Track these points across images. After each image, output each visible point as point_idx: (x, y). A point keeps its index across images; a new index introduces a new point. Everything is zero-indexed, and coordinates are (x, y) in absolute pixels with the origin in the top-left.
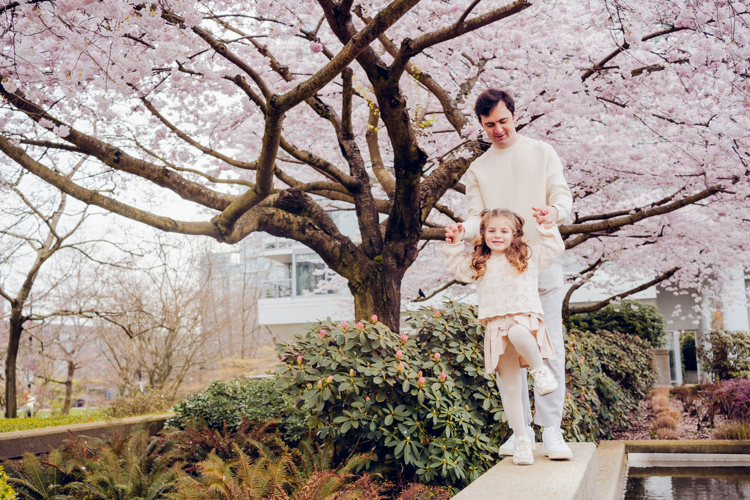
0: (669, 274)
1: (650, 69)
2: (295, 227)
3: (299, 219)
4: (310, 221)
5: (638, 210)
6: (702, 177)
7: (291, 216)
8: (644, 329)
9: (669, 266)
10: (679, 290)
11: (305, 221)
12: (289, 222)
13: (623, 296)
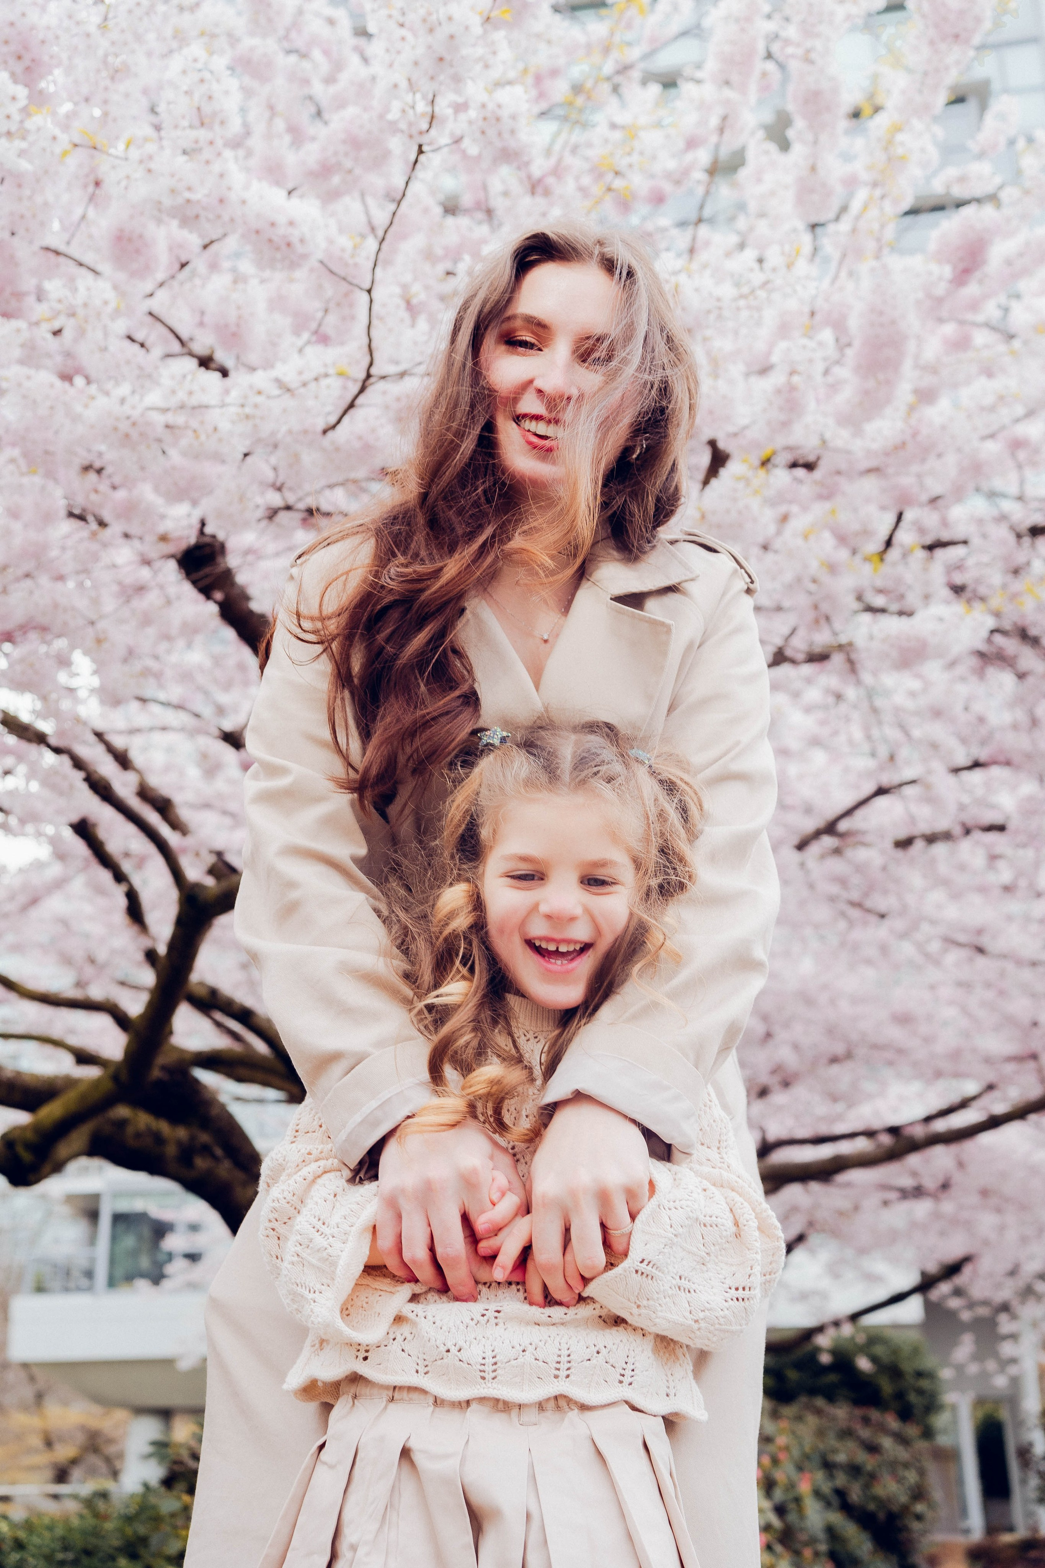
0: (952, 1270)
1: (931, 839)
2: (171, 1150)
3: (182, 1133)
4: (204, 1137)
5: (894, 1131)
6: (1032, 1065)
7: (164, 1127)
8: (900, 1396)
9: (952, 1251)
10: (971, 1305)
11: (192, 1138)
12: (158, 1139)
13: (855, 1317)
